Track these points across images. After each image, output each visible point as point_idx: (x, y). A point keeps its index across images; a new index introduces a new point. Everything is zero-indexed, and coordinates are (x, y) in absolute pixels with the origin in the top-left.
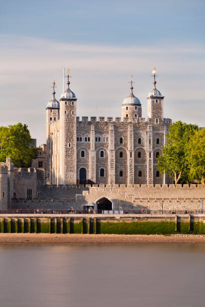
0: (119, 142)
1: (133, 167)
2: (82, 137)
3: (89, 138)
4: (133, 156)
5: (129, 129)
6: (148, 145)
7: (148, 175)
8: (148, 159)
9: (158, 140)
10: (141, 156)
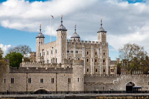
0: (87, 54)
1: (94, 67)
2: (70, 51)
3: (73, 51)
4: (93, 61)
5: (91, 47)
6: (100, 56)
7: (100, 71)
8: (100, 63)
9: (104, 53)
10: (97, 61)
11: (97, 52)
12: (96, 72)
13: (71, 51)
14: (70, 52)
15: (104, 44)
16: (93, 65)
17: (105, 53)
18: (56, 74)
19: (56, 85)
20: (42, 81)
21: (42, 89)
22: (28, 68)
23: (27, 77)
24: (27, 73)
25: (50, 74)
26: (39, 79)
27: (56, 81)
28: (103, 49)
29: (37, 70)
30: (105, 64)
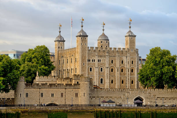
0: (111, 63)
1: (119, 78)
2: (91, 59)
3: (94, 60)
4: (119, 71)
5: (117, 55)
6: (127, 65)
7: (127, 82)
8: (128, 73)
9: (132, 61)
10: (123, 71)
11: (123, 61)
12: (123, 84)
13: (93, 60)
15: (132, 51)
16: (119, 75)
17: (134, 61)
18: (65, 89)
19: (65, 99)
20: (53, 95)
21: (53, 102)
22: (40, 84)
23: (40, 92)
24: (40, 88)
25: (59, 89)
26: (50, 93)
27: (65, 96)
28: (132, 57)
29: (48, 86)
30: (134, 74)
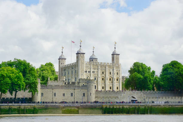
0: (102, 74)
3: (90, 71)
4: (108, 80)
5: (106, 68)
6: (114, 75)
7: (114, 88)
8: (114, 81)
10: (111, 80)
11: (111, 72)
14: (87, 72)
15: (117, 65)
16: (108, 83)
17: (118, 73)
18: (74, 89)
19: (74, 98)
20: (64, 95)
21: (64, 101)
22: (53, 86)
23: (53, 92)
24: (53, 89)
25: (70, 90)
26: (61, 93)
27: (74, 95)
28: (117, 69)
29: (60, 87)
30: (118, 82)
